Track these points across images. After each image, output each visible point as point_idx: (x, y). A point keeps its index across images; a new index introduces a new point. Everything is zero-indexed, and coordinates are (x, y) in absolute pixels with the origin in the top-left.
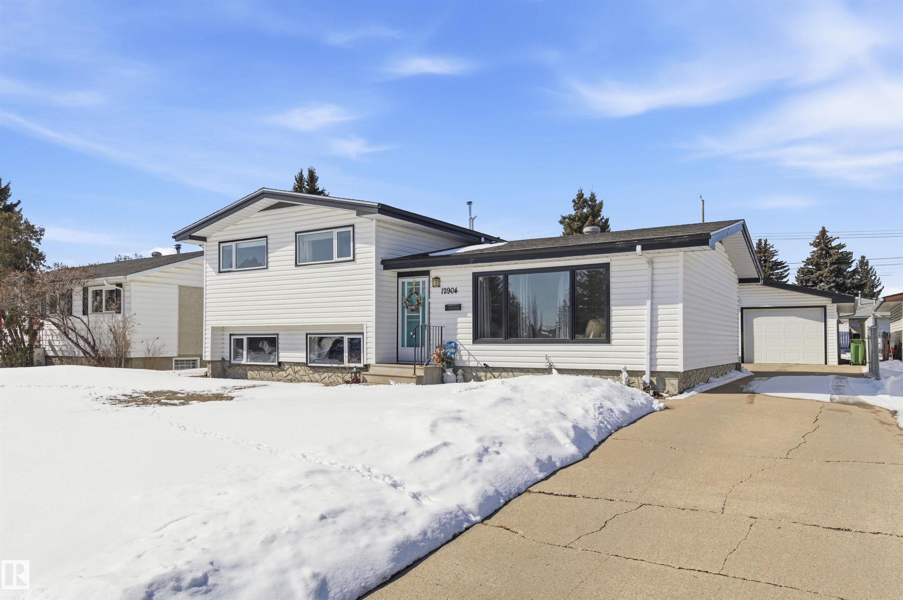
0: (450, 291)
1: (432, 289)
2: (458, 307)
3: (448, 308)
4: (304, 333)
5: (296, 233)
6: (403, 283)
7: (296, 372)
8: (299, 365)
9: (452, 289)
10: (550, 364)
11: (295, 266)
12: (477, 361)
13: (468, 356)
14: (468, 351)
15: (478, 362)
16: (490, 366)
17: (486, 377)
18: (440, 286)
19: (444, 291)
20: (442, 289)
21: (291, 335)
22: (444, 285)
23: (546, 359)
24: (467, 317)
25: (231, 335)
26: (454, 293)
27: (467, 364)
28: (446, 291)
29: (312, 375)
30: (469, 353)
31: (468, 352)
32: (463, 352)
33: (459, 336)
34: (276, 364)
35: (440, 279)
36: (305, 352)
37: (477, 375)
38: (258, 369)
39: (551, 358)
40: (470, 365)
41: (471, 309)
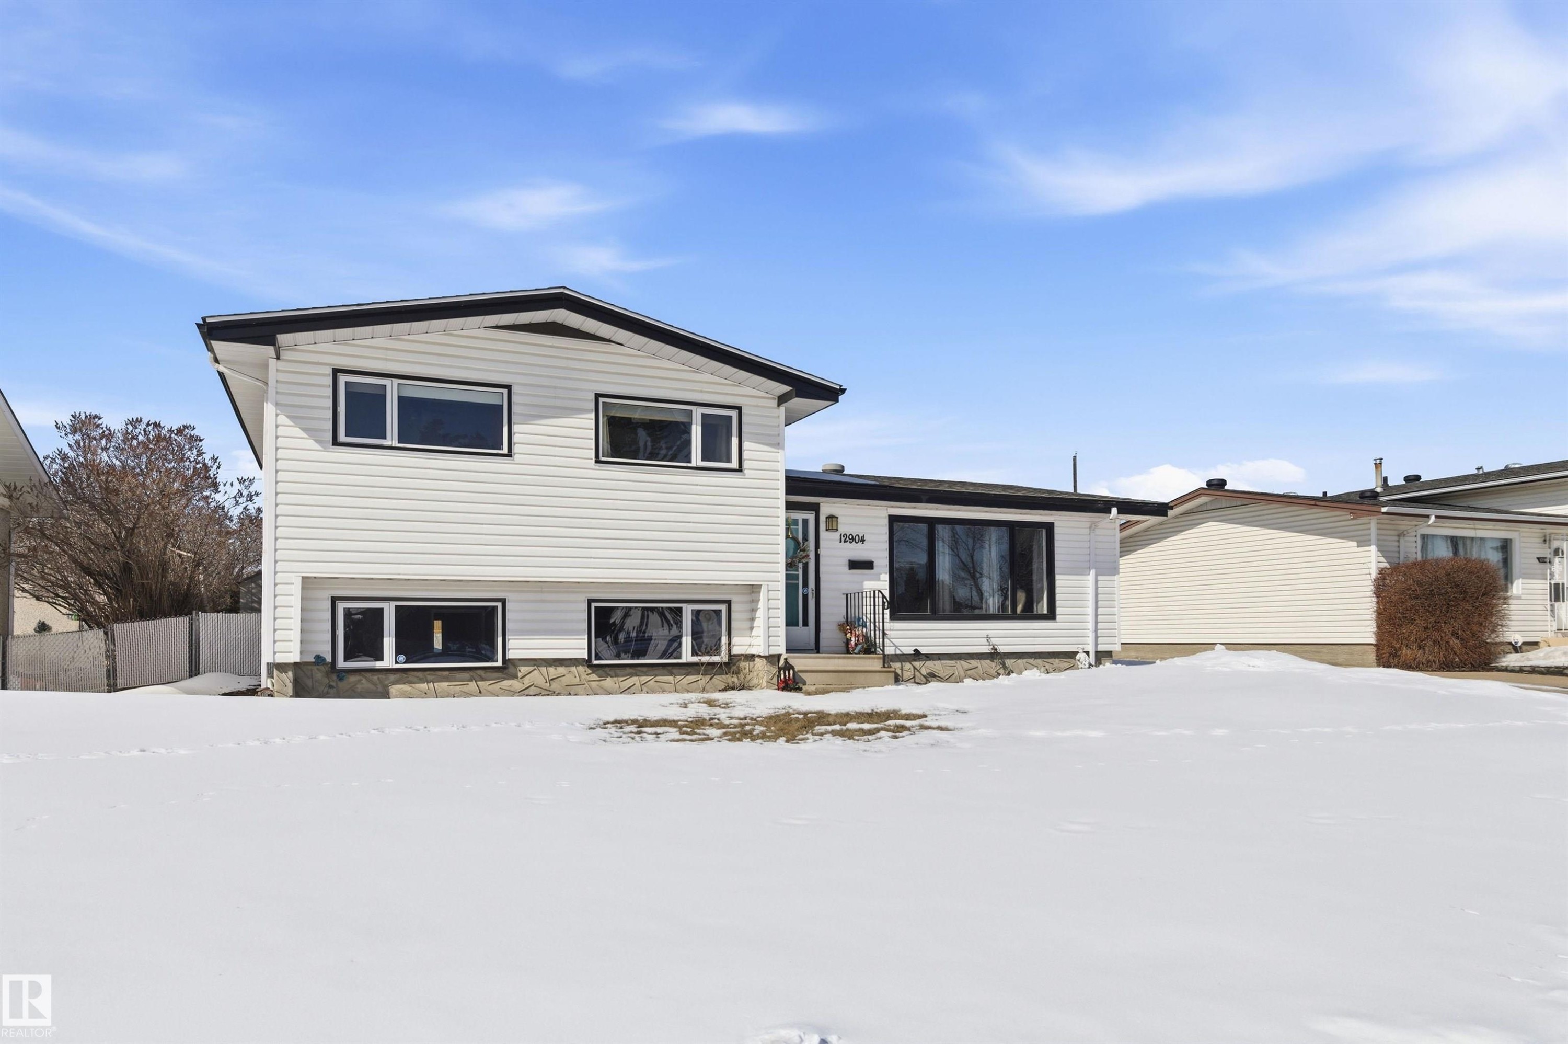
0: (853, 539)
1: (823, 534)
2: (867, 565)
3: (854, 565)
4: (584, 598)
5: (597, 395)
7: (552, 680)
8: (561, 665)
9: (857, 538)
10: (991, 647)
11: (594, 461)
12: (895, 645)
15: (897, 647)
16: (922, 653)
17: (902, 669)
18: (837, 530)
19: (843, 539)
20: (841, 535)
21: (543, 601)
22: (843, 529)
23: (988, 640)
25: (334, 600)
26: (860, 543)
28: (848, 539)
29: (597, 683)
33: (866, 609)
34: (499, 663)
35: (837, 518)
36: (586, 637)
38: (430, 678)
41: (887, 569)
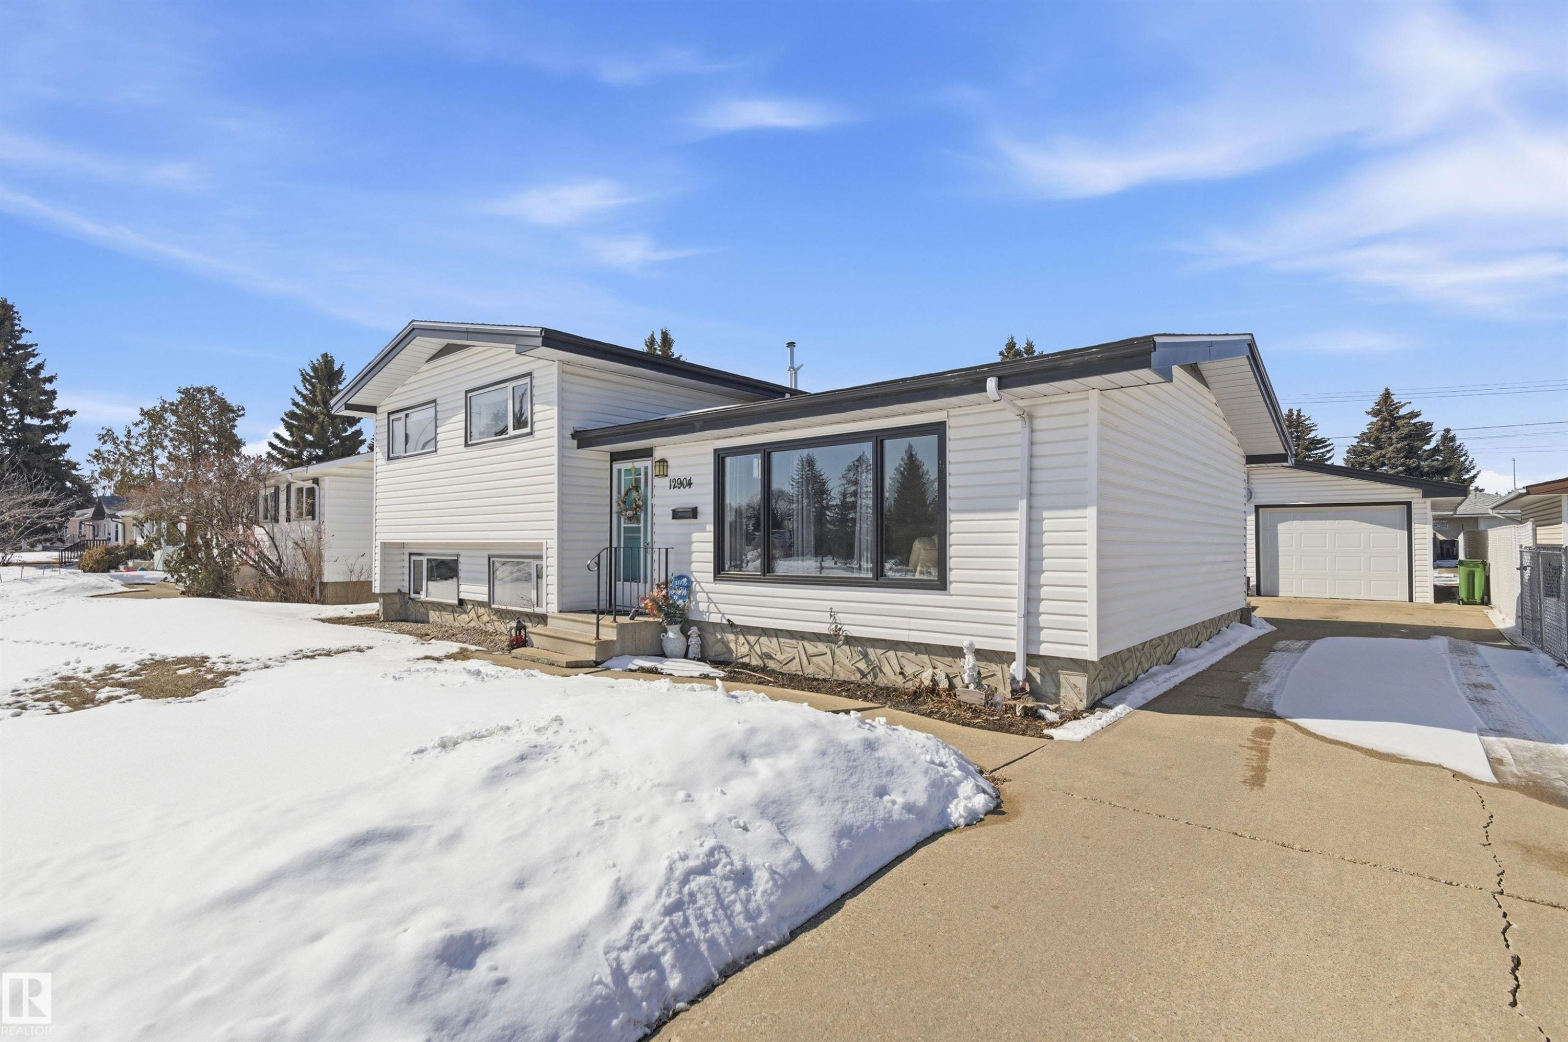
0: (681, 484)
1: (657, 481)
2: (693, 513)
3: (677, 514)
4: (486, 554)
5: (467, 392)
6: (619, 471)
7: (480, 617)
8: (483, 606)
9: (685, 481)
10: (836, 626)
11: (465, 446)
12: (720, 613)
13: (708, 604)
14: (707, 593)
16: (737, 624)
18: (667, 476)
19: (673, 484)
20: (670, 481)
21: (472, 557)
22: (673, 473)
23: (831, 616)
24: (704, 531)
25: (410, 554)
26: (687, 488)
27: (705, 618)
28: (676, 484)
29: (497, 623)
30: (709, 598)
31: (708, 596)
32: (701, 596)
33: (694, 566)
34: (456, 602)
35: (667, 462)
36: (488, 585)
37: (722, 638)
38: (440, 608)
39: (840, 615)
40: (711, 621)
41: (711, 518)
